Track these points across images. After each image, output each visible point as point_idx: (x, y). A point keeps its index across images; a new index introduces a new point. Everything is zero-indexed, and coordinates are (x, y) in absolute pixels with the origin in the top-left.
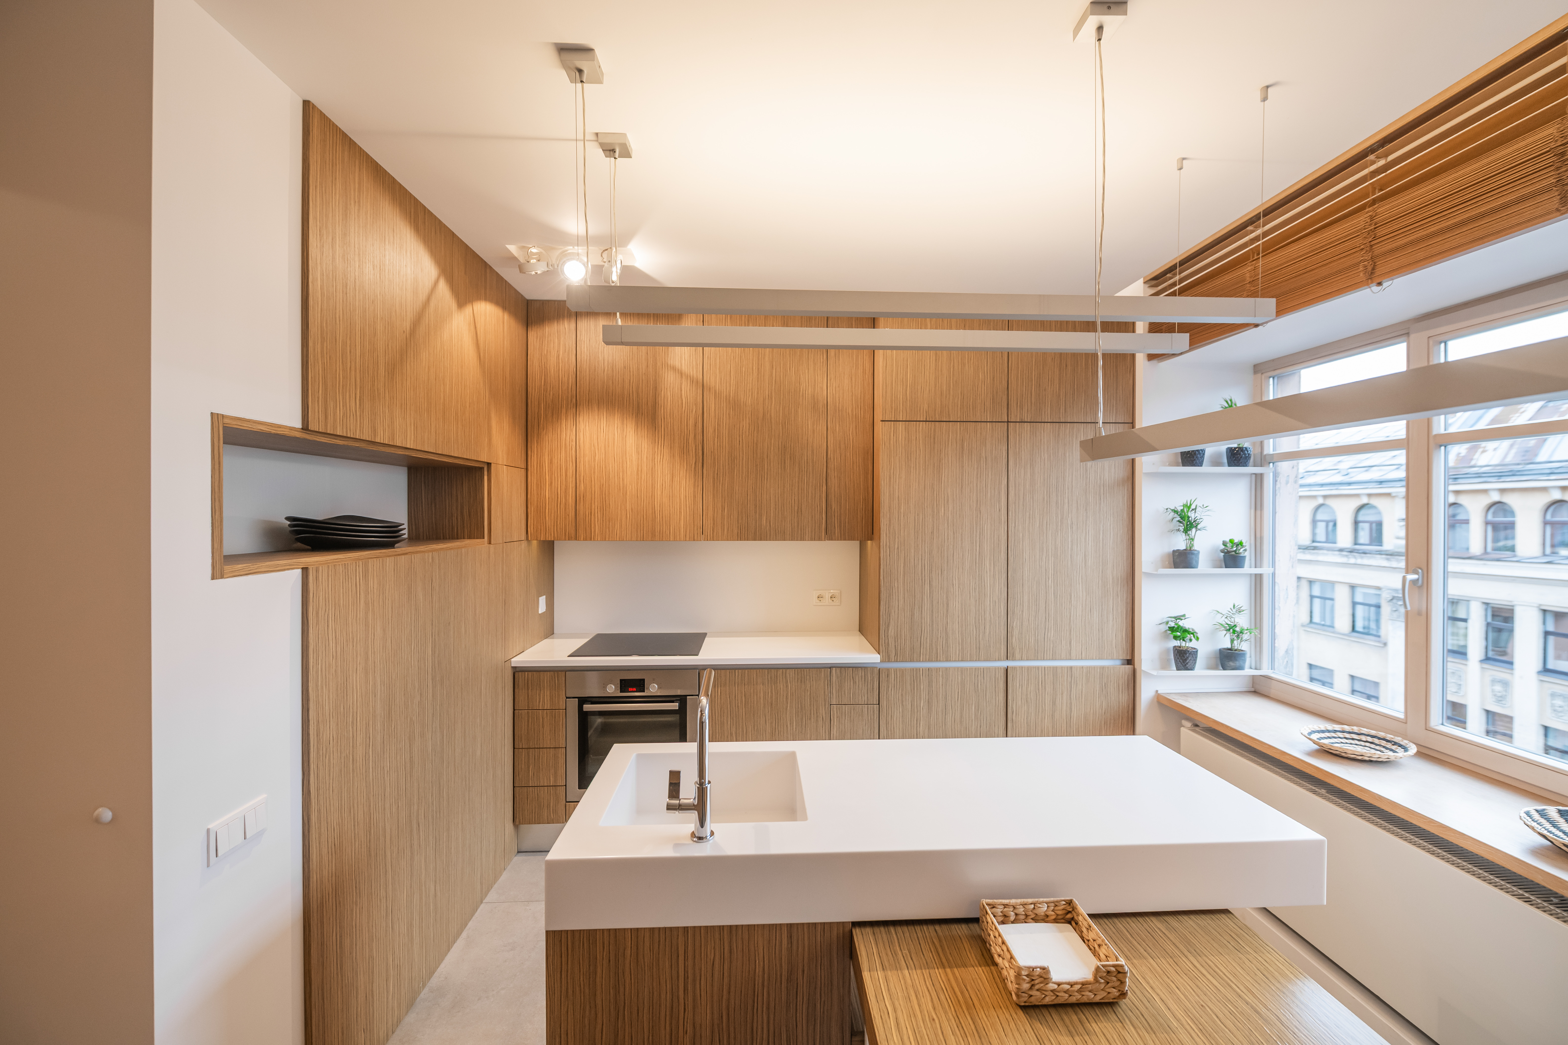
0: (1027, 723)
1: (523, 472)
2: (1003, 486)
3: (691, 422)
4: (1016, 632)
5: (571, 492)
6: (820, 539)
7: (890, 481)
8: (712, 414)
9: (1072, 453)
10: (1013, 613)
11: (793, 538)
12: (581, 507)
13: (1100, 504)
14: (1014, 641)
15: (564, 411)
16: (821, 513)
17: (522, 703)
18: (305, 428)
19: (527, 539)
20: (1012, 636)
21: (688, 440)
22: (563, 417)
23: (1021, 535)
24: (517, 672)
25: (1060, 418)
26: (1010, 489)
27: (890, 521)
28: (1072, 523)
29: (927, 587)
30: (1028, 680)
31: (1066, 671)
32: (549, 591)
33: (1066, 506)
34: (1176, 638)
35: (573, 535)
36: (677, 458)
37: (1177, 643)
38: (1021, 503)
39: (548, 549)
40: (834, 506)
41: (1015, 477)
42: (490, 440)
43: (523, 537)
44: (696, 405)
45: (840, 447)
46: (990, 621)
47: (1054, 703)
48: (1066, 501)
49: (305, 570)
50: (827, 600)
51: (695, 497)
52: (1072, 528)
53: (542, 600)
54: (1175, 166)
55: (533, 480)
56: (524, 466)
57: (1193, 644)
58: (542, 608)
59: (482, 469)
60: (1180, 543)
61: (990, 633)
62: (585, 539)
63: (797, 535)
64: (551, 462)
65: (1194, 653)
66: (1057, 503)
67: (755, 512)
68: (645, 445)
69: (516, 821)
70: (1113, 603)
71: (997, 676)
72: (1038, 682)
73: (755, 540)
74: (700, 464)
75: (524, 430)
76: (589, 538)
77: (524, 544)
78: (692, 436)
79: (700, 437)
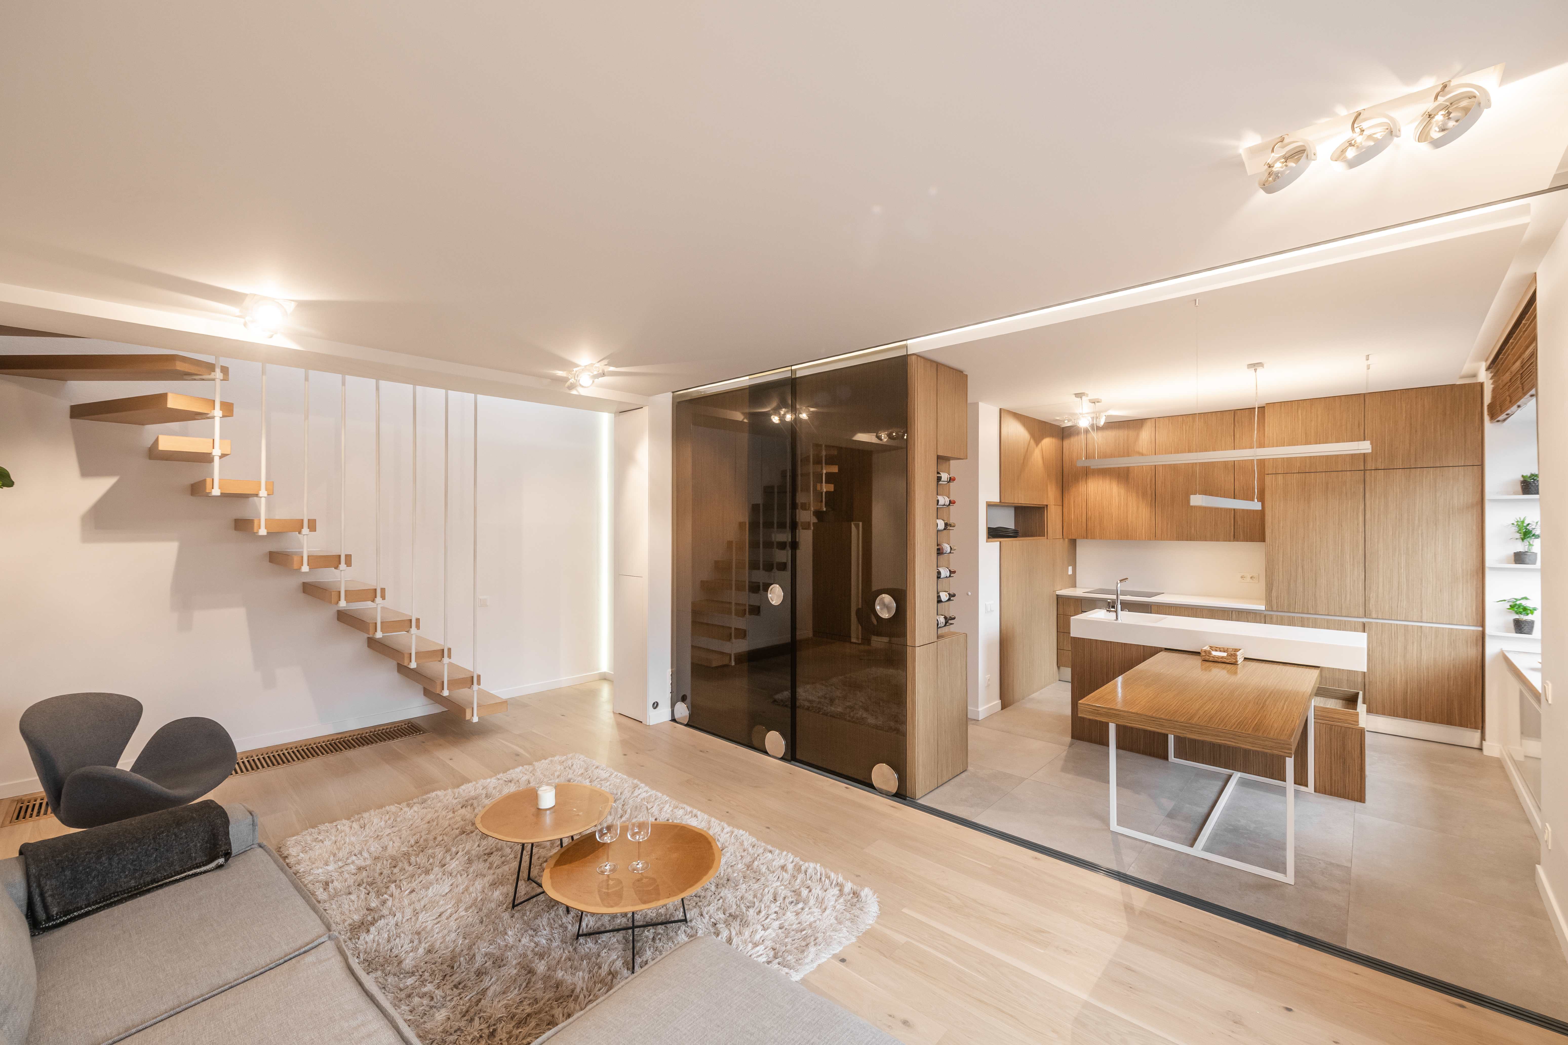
0: (1382, 658)
1: (1061, 507)
2: (1360, 510)
3: (1149, 480)
4: (1373, 601)
5: (1084, 516)
6: (1230, 541)
7: (1272, 508)
8: (1161, 475)
9: (1423, 487)
10: (1370, 588)
11: (1212, 539)
12: (1089, 524)
13: (1449, 521)
14: (1372, 605)
15: (1080, 478)
16: (1230, 526)
17: (1061, 612)
18: (1000, 502)
19: (1063, 538)
20: (1369, 603)
21: (1146, 488)
22: (1080, 483)
23: (1376, 540)
24: (1058, 597)
25: (1410, 465)
26: (1367, 511)
27: (1272, 531)
28: (1422, 533)
29: (1300, 570)
30: (1382, 631)
31: (1416, 629)
32: (1073, 562)
33: (1417, 522)
34: (1517, 613)
35: (1085, 537)
36: (1141, 499)
37: (1517, 617)
38: (1376, 520)
39: (1073, 543)
40: (1239, 522)
41: (1371, 504)
42: (1047, 497)
43: (1061, 537)
44: (1151, 470)
45: (1243, 489)
46: (1350, 592)
47: (1405, 648)
48: (1417, 518)
49: (1000, 542)
50: (1248, 579)
51: (1150, 517)
52: (1422, 536)
53: (1070, 568)
54: (1366, 368)
55: (1065, 510)
56: (1061, 504)
57: (1529, 617)
58: (1070, 572)
59: (1044, 507)
60: (1520, 547)
61: (1350, 600)
62: (1091, 538)
63: (1214, 538)
64: (1074, 502)
65: (1531, 624)
66: (1408, 520)
67: (1187, 526)
68: (1123, 491)
69: (1058, 667)
70: (1463, 588)
71: (1356, 626)
72: (1391, 633)
73: (1187, 540)
74: (1154, 501)
75: (1061, 487)
76: (1093, 538)
77: (1062, 540)
78: (1149, 486)
79: (1154, 487)
